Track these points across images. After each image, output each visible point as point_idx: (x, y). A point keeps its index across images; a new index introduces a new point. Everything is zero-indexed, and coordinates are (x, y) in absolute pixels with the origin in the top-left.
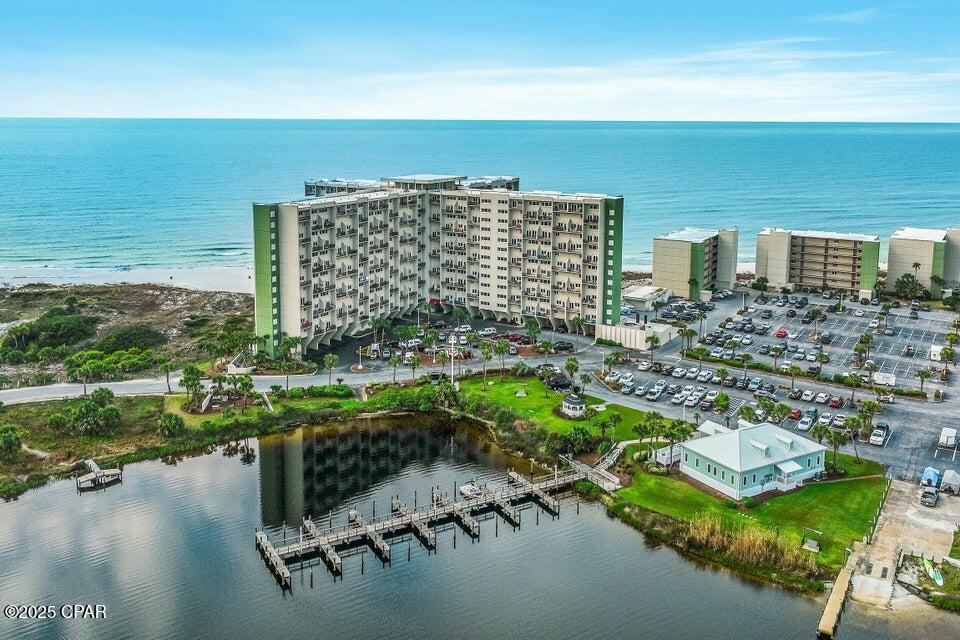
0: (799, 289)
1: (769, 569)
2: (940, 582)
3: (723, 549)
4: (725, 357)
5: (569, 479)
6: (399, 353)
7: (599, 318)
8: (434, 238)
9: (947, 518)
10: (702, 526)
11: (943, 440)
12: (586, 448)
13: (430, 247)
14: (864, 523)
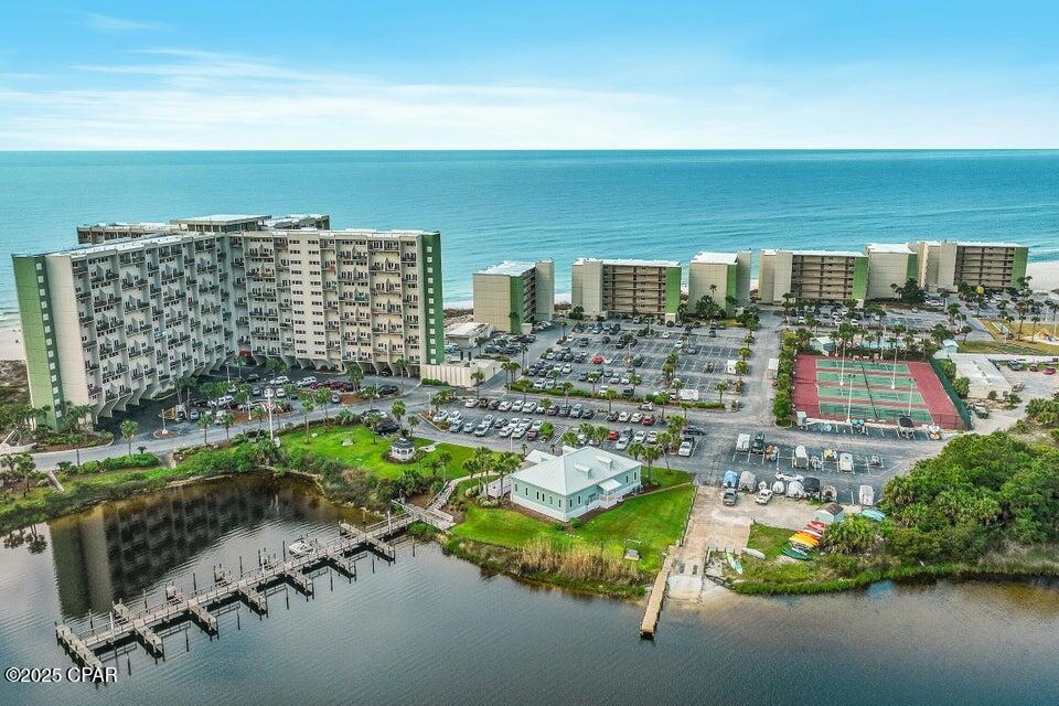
0: (612, 316)
1: (594, 582)
2: (740, 571)
3: (554, 569)
4: (547, 387)
5: (402, 523)
6: (208, 413)
7: (423, 359)
8: (239, 284)
9: (744, 514)
10: (534, 551)
11: (739, 445)
12: (418, 490)
13: (235, 295)
14: (676, 529)
